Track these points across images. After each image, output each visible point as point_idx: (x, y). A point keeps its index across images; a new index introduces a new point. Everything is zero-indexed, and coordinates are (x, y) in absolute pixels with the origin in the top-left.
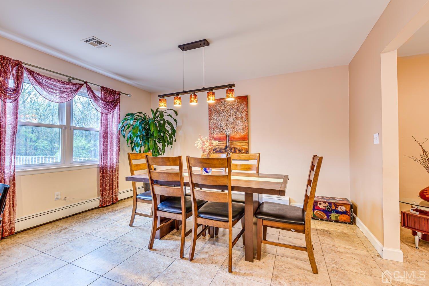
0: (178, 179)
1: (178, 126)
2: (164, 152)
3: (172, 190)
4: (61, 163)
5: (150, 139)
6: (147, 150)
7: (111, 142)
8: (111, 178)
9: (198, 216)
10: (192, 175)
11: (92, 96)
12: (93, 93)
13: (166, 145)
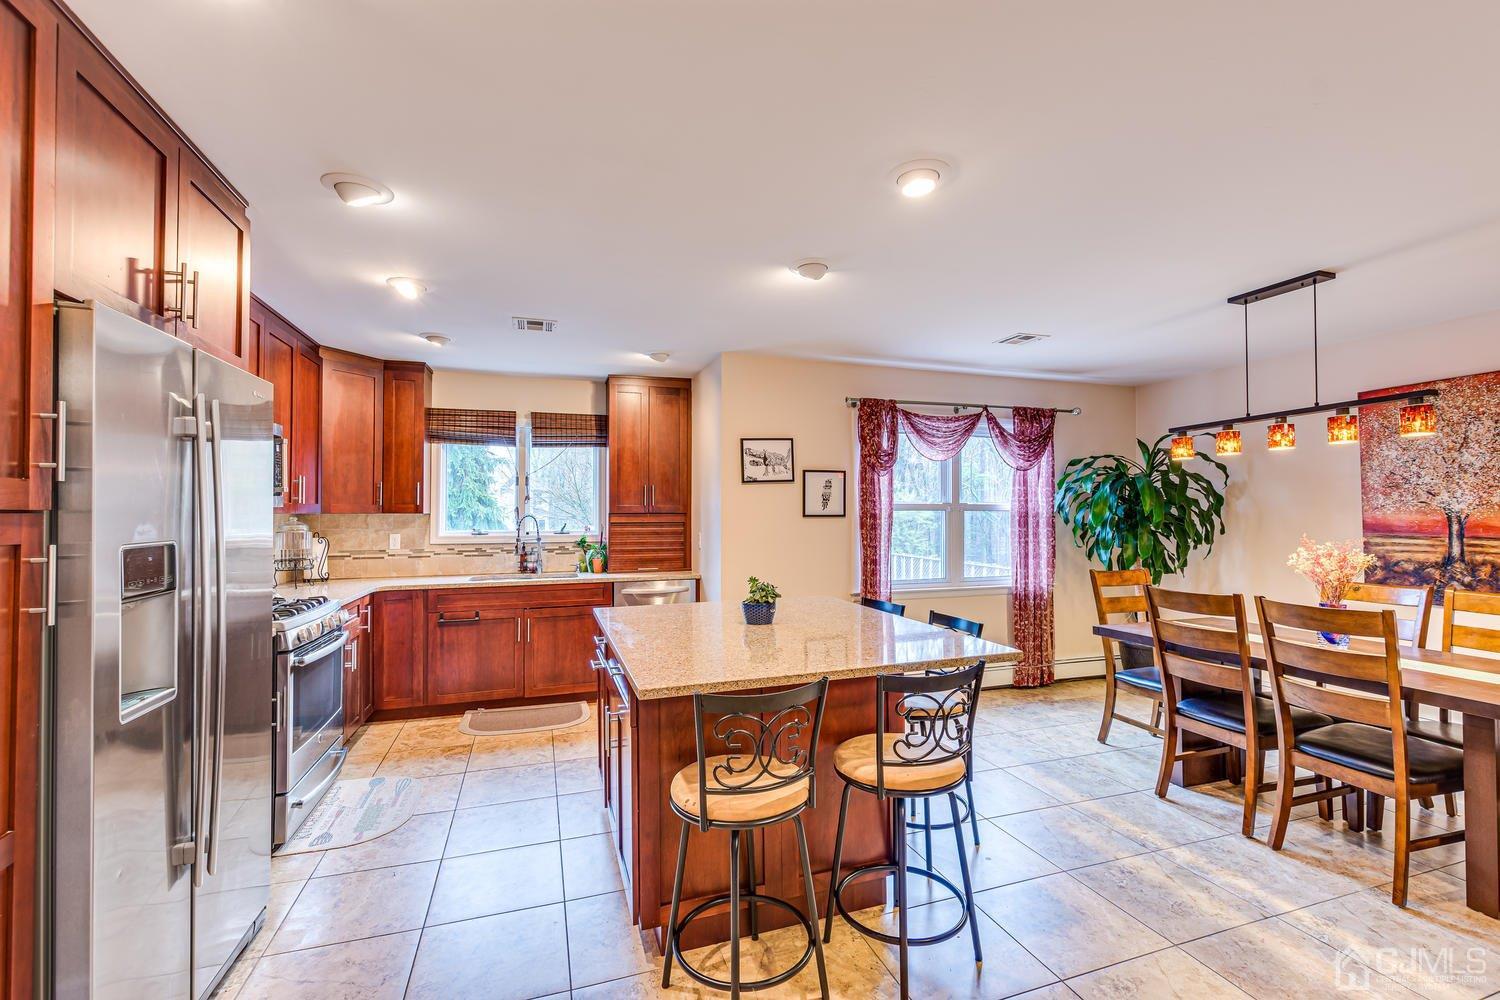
0: (1234, 649)
1: (1234, 484)
2: (1185, 564)
3: (1218, 671)
4: (945, 580)
5: (1140, 530)
6: (1132, 558)
7: (1036, 535)
8: (1038, 622)
9: (1296, 747)
10: (1274, 643)
11: (997, 436)
12: (1000, 427)
13: (1192, 544)
